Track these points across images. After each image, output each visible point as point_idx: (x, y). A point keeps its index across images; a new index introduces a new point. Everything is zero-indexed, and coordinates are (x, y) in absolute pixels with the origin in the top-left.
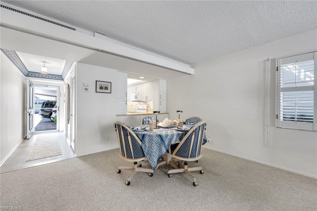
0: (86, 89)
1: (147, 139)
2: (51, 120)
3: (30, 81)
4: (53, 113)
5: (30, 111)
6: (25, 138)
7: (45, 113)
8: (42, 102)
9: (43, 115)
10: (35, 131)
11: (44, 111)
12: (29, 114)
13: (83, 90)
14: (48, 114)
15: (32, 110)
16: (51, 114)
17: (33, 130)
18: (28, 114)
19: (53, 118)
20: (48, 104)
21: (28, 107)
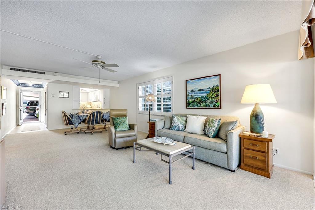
0: (53, 96)
1: (73, 117)
2: (35, 116)
3: (21, 89)
4: (37, 110)
5: (20, 108)
6: (18, 125)
7: (30, 111)
8: (28, 102)
9: (29, 113)
10: (24, 121)
11: (29, 109)
12: (21, 110)
13: (52, 97)
14: (32, 112)
15: (22, 108)
16: (35, 111)
17: (22, 121)
18: (19, 110)
19: (37, 114)
20: (32, 104)
21: (20, 105)
